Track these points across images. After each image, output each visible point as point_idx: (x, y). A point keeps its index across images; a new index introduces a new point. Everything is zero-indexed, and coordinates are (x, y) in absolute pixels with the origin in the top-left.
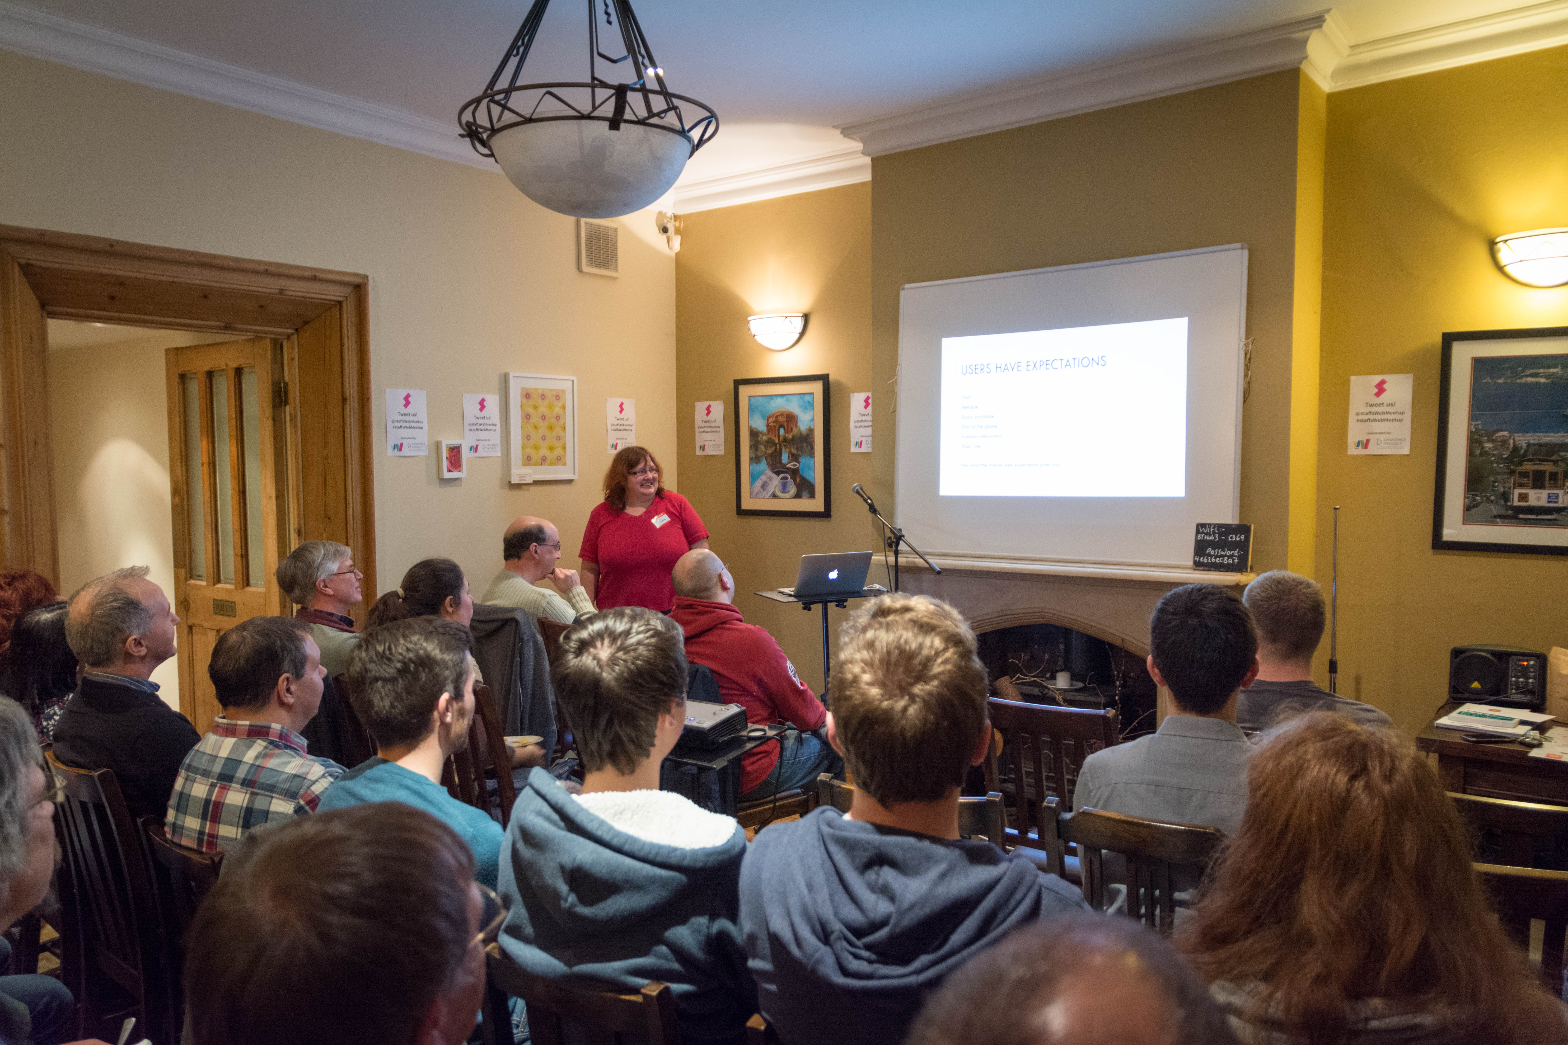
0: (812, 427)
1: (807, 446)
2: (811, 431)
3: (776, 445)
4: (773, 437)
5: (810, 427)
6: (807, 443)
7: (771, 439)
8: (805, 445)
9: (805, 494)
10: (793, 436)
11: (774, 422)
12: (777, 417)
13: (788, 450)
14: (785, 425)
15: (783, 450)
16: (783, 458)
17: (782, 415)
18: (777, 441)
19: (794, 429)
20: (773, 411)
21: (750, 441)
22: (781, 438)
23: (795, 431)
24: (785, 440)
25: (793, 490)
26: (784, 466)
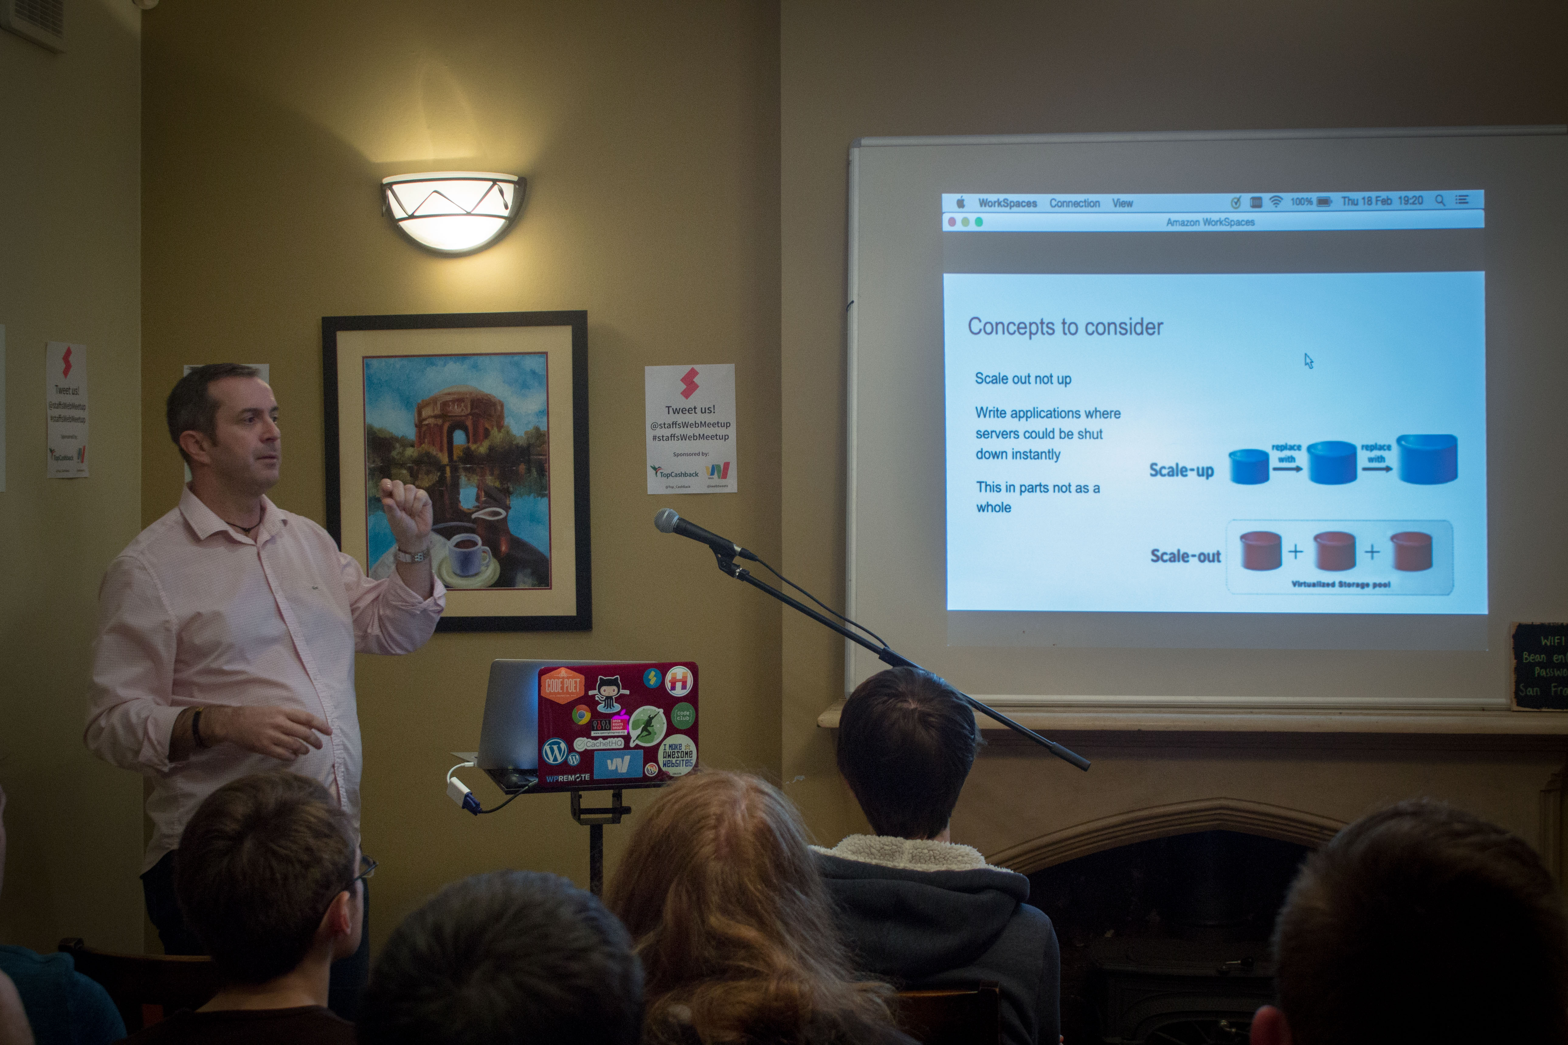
0: (543, 428)
1: (529, 470)
2: (540, 438)
3: (442, 469)
4: (434, 451)
5: (537, 429)
6: (528, 462)
7: (428, 454)
8: (522, 467)
9: (522, 578)
10: (491, 449)
11: (436, 417)
12: (445, 404)
13: (475, 479)
14: (469, 423)
15: (463, 480)
16: (461, 497)
17: (460, 400)
18: (445, 459)
19: (494, 432)
20: (435, 393)
21: (368, 458)
22: (457, 453)
23: (497, 436)
24: (469, 457)
25: (490, 569)
26: (465, 516)
